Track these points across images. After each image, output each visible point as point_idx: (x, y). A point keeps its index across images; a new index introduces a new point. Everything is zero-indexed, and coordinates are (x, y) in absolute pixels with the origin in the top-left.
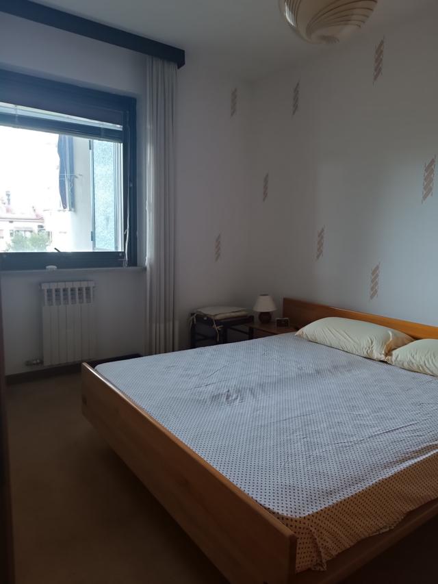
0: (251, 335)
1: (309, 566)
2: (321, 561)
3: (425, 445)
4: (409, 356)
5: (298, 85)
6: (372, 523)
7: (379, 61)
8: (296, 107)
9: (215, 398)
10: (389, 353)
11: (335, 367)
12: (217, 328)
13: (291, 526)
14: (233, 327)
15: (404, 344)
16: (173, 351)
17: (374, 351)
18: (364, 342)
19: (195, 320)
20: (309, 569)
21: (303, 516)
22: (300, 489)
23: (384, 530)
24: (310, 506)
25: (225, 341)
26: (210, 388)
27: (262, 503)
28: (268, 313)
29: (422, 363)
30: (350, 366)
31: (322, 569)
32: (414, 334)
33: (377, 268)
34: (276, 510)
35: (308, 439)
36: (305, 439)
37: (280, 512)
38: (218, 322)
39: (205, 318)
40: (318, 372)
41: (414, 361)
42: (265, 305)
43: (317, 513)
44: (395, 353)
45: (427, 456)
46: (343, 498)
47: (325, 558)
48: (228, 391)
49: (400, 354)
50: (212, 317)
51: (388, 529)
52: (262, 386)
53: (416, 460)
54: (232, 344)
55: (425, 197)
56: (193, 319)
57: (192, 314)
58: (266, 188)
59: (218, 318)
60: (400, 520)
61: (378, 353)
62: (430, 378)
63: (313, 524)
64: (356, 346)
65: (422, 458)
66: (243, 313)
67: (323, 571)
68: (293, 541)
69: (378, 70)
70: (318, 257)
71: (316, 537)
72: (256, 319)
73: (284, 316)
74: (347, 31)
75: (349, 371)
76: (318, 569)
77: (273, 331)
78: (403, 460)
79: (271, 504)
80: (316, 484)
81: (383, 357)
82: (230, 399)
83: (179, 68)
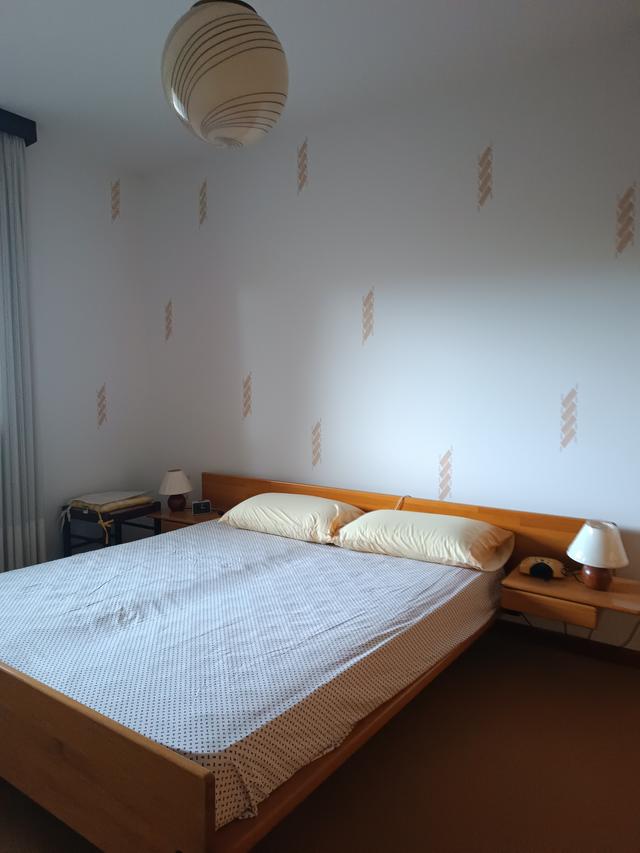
0: (158, 529)
1: (235, 815)
2: (250, 805)
3: (373, 637)
4: (358, 533)
5: (205, 185)
6: (312, 743)
7: (302, 167)
8: (203, 213)
9: (102, 621)
10: (335, 532)
11: (271, 559)
12: (104, 524)
13: (209, 765)
14: (129, 521)
15: (353, 519)
16: (38, 563)
17: (318, 532)
18: (307, 523)
19: (69, 516)
20: (236, 819)
21: (222, 748)
22: (220, 717)
23: (329, 750)
24: (232, 735)
25: (119, 541)
26: (94, 609)
27: (169, 745)
28: (180, 497)
29: (373, 540)
30: (289, 555)
31: (252, 815)
32: (363, 504)
33: (318, 425)
34: (188, 750)
35: (233, 654)
36: (229, 655)
37: (193, 751)
38: (106, 516)
39: (86, 512)
40: (248, 567)
41: (363, 538)
42: (176, 484)
43: (242, 741)
44: (342, 531)
45: (374, 649)
46: (274, 717)
47: (256, 800)
48: (122, 609)
49: (349, 532)
50: (97, 509)
51: (333, 748)
52: (171, 596)
53: (362, 656)
54: (130, 544)
55: (365, 337)
56: (66, 515)
57: (64, 508)
58: (169, 320)
59: (105, 509)
60: (347, 734)
61: (323, 535)
62: (382, 558)
63: (237, 757)
64: (296, 527)
65: (368, 653)
66: (144, 499)
67: (254, 817)
68: (210, 782)
69: (303, 178)
70: (245, 414)
71: (242, 773)
72: (165, 505)
73: (204, 499)
74: (252, 135)
75: (289, 561)
76: (246, 817)
77: (188, 521)
78: (348, 659)
79: (182, 744)
80: (241, 707)
81: (329, 539)
82: (126, 618)
83: (27, 146)
